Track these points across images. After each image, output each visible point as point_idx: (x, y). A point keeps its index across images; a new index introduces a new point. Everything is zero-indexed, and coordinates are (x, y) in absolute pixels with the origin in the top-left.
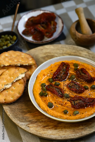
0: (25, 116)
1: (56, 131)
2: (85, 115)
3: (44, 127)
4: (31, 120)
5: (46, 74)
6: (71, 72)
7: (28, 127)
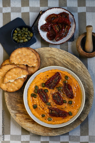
0: (17, 105)
1: (33, 125)
2: (55, 123)
3: (26, 119)
4: (20, 111)
7: (16, 115)
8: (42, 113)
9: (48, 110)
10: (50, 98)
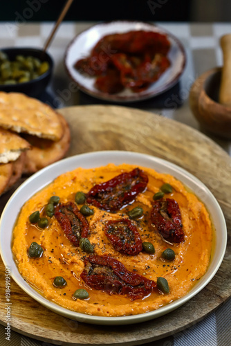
2: (99, 310)
5: (80, 178)
6: (144, 199)
8: (57, 274)
9: (82, 263)
10: (95, 233)
